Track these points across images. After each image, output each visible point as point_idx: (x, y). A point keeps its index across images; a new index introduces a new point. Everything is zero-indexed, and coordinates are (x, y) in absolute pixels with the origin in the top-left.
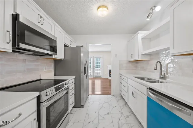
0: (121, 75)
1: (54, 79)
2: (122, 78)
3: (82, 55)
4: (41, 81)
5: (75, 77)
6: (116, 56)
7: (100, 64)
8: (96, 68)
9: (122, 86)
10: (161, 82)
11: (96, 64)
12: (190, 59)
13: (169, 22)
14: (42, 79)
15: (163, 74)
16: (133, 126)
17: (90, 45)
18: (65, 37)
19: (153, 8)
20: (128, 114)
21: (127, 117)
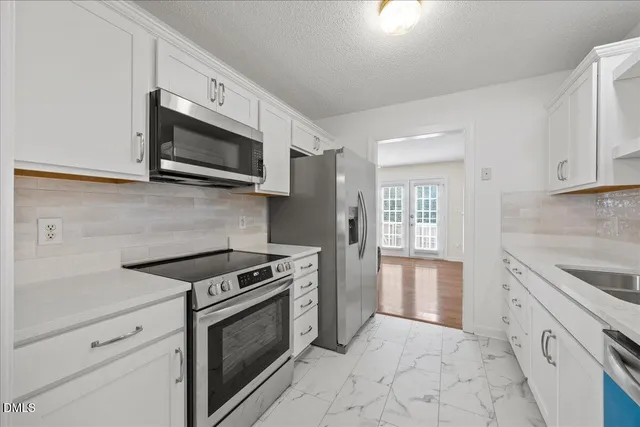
0: (505, 256)
1: (266, 252)
2: (512, 268)
3: (341, 179)
4: (231, 254)
5: (319, 249)
7: (434, 207)
8: (419, 221)
9: (511, 303)
11: (420, 208)
14: (232, 250)
17: (382, 142)
18: (295, 128)
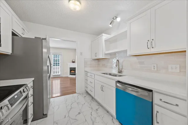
0: (86, 73)
2: (88, 75)
6: (81, 54)
7: (59, 61)
8: (54, 66)
9: (89, 83)
10: (120, 76)
11: (54, 61)
12: (136, 59)
13: (126, 31)
15: (120, 69)
16: (104, 116)
17: (50, 39)
19: (115, 18)
20: (97, 107)
21: (97, 110)
